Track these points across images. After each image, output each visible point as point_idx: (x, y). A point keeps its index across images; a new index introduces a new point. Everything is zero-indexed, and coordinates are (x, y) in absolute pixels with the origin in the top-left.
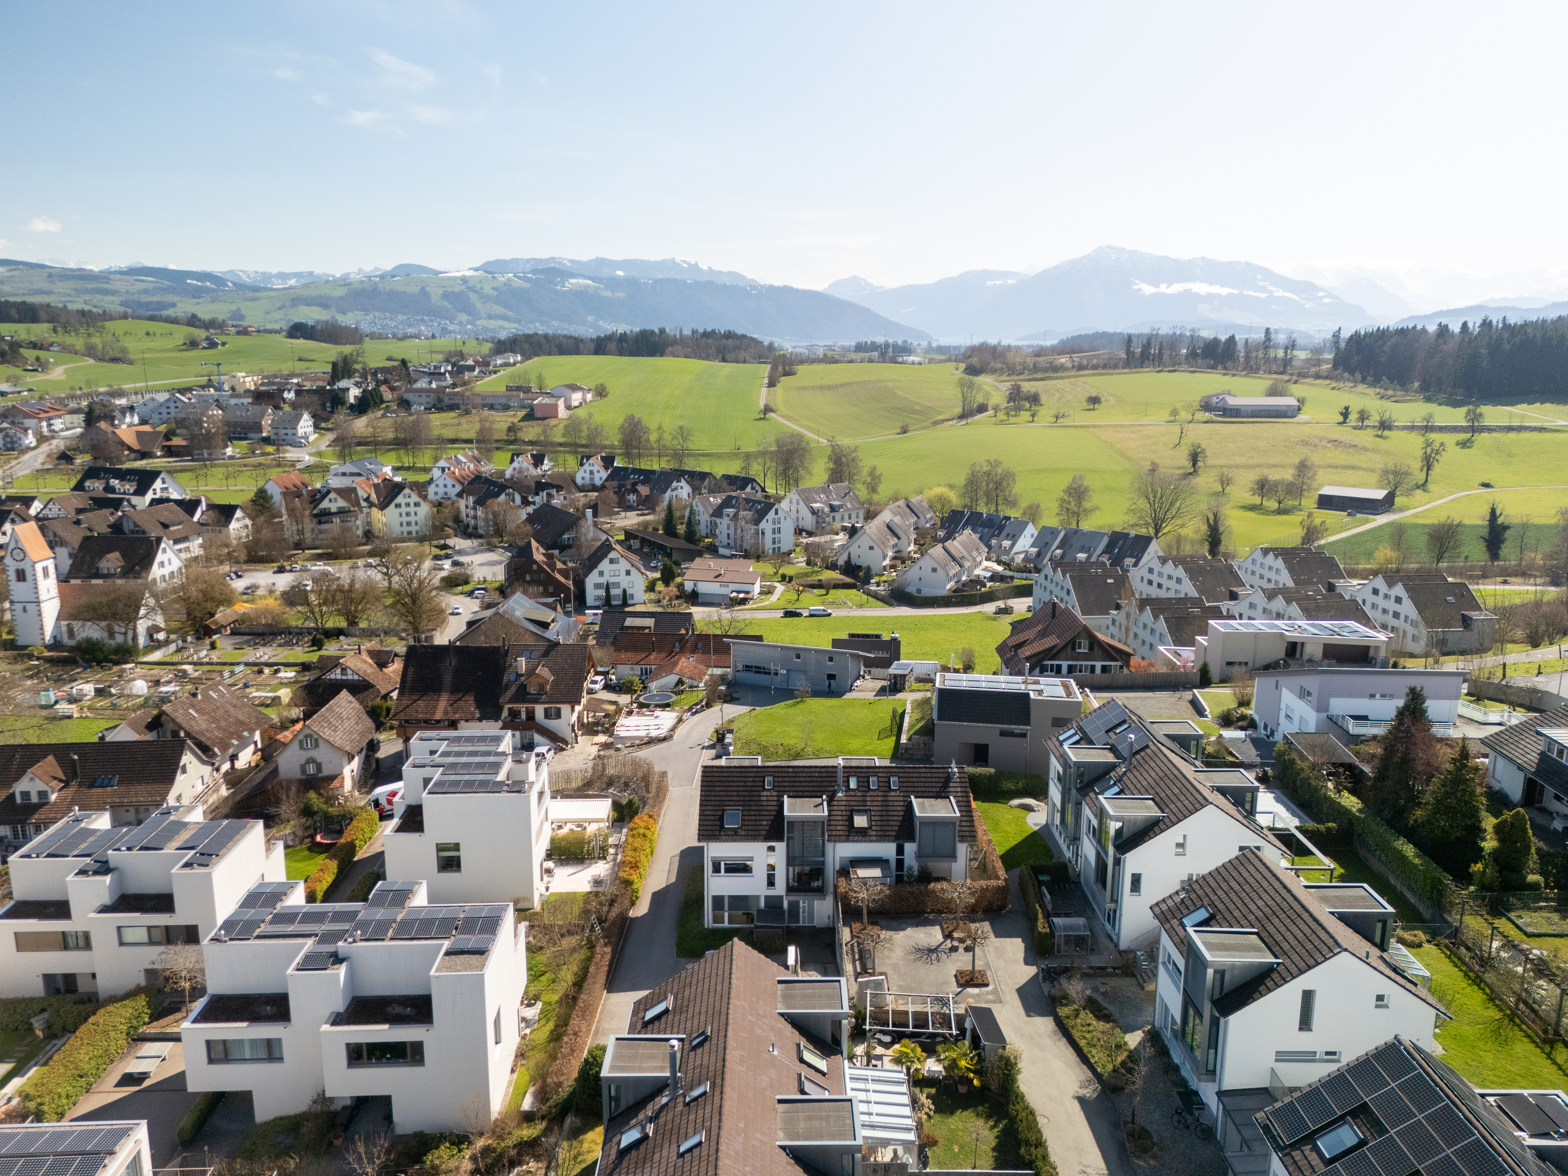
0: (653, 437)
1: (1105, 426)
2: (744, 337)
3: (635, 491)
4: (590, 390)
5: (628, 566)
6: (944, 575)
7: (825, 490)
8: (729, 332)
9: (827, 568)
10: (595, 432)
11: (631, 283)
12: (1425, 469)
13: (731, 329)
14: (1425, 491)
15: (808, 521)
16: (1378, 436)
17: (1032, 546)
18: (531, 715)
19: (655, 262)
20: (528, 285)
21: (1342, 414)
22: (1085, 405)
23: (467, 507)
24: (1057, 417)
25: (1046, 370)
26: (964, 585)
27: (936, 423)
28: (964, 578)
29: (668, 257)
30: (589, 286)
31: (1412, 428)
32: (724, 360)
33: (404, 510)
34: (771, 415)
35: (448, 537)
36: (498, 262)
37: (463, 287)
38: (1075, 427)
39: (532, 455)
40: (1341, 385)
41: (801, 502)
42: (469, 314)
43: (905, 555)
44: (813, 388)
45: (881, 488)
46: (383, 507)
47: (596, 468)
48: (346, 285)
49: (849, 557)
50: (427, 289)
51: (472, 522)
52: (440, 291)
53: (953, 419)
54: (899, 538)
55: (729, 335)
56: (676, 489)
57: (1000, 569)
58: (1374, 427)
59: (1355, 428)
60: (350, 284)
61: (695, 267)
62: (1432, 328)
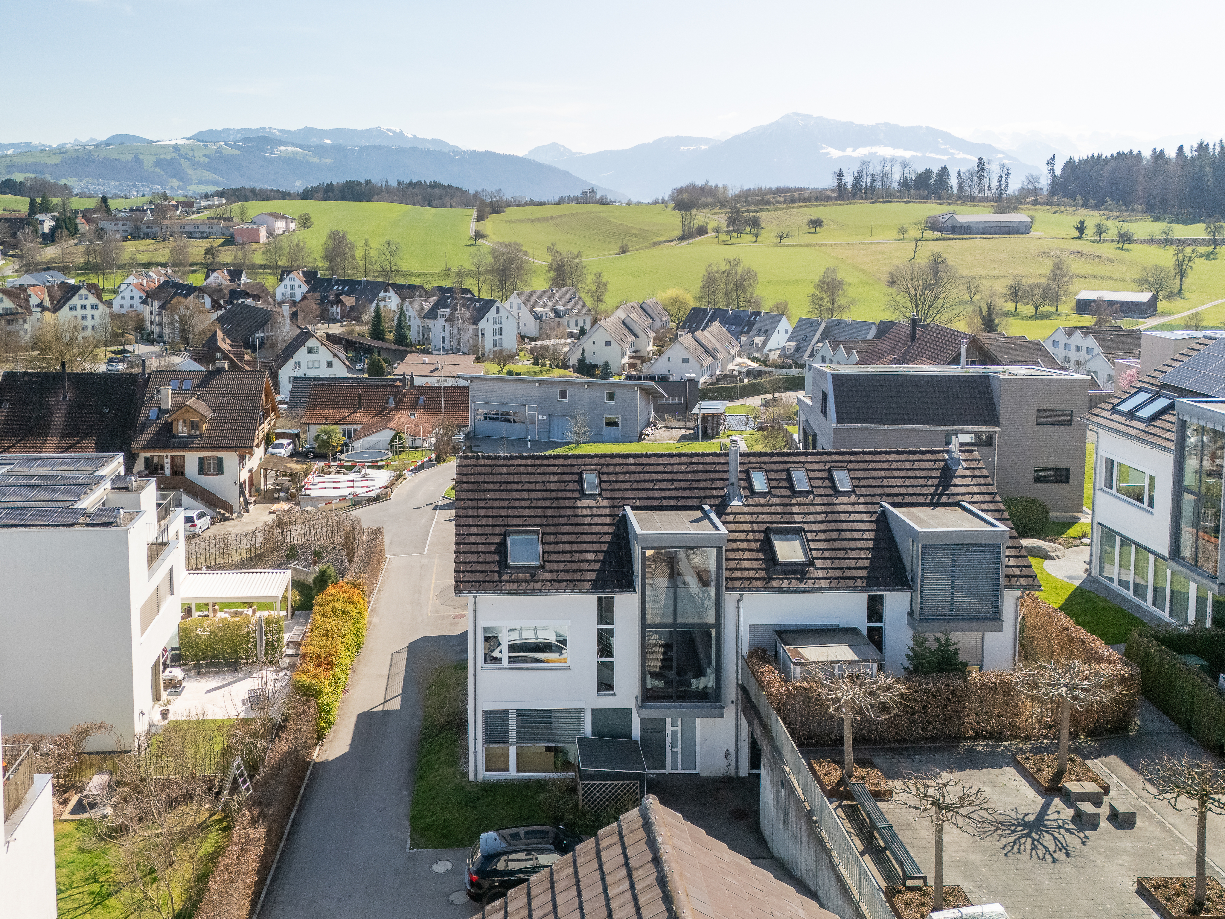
0: (359, 253)
1: (832, 245)
2: (450, 187)
3: (339, 302)
4: (294, 219)
5: (330, 357)
6: (697, 366)
7: (549, 294)
8: (435, 183)
9: (557, 366)
10: (296, 251)
11: (338, 149)
12: (1178, 277)
13: (437, 180)
14: (1182, 298)
15: (531, 327)
16: (1118, 248)
17: (789, 340)
18: (178, 470)
19: (362, 131)
20: (238, 152)
21: (1077, 228)
22: (806, 228)
23: (151, 313)
24: (781, 237)
25: (758, 203)
26: (718, 380)
27: (655, 244)
28: (718, 372)
29: (374, 126)
30: (297, 153)
31: (1151, 241)
32: (430, 205)
33: (79, 312)
34: (480, 241)
35: (128, 343)
36: (210, 132)
37: (175, 155)
38: (801, 246)
39: (229, 271)
40: (1063, 209)
41: (523, 306)
42: (180, 180)
43: (643, 354)
44: (523, 221)
45: (607, 298)
46: (55, 309)
47: (297, 283)
48: (61, 153)
49: (583, 354)
50: (140, 157)
51: (158, 330)
52: (153, 158)
53: (672, 241)
54: (637, 337)
55: (435, 185)
56: (384, 299)
57: (755, 365)
58: (1112, 241)
59: (1093, 242)
60: (65, 152)
61: (400, 135)
62: (1147, 154)
